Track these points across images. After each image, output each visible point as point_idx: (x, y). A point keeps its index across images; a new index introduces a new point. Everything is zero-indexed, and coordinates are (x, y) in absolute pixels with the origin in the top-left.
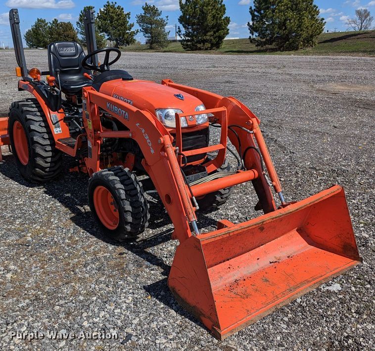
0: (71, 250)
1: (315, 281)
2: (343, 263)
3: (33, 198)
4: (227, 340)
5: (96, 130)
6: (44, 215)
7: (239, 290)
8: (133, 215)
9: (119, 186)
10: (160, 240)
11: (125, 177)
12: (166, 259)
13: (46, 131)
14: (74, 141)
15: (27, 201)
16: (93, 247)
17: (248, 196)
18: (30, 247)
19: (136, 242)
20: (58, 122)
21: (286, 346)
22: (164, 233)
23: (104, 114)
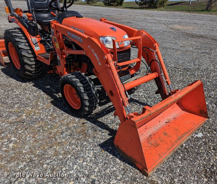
0: (52, 123)
1: (190, 132)
2: (200, 120)
3: (26, 89)
4: (151, 175)
5: (62, 49)
6: (33, 101)
7: (152, 142)
8: (89, 101)
9: (79, 84)
10: (105, 113)
11: (83, 79)
12: (110, 125)
13: (29, 49)
14: (49, 55)
15: (22, 92)
16: (66, 121)
17: (148, 84)
18: (25, 123)
19: (91, 115)
20: (36, 43)
21: (183, 175)
22: (107, 108)
23: (66, 39)
